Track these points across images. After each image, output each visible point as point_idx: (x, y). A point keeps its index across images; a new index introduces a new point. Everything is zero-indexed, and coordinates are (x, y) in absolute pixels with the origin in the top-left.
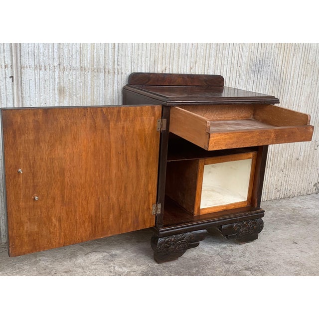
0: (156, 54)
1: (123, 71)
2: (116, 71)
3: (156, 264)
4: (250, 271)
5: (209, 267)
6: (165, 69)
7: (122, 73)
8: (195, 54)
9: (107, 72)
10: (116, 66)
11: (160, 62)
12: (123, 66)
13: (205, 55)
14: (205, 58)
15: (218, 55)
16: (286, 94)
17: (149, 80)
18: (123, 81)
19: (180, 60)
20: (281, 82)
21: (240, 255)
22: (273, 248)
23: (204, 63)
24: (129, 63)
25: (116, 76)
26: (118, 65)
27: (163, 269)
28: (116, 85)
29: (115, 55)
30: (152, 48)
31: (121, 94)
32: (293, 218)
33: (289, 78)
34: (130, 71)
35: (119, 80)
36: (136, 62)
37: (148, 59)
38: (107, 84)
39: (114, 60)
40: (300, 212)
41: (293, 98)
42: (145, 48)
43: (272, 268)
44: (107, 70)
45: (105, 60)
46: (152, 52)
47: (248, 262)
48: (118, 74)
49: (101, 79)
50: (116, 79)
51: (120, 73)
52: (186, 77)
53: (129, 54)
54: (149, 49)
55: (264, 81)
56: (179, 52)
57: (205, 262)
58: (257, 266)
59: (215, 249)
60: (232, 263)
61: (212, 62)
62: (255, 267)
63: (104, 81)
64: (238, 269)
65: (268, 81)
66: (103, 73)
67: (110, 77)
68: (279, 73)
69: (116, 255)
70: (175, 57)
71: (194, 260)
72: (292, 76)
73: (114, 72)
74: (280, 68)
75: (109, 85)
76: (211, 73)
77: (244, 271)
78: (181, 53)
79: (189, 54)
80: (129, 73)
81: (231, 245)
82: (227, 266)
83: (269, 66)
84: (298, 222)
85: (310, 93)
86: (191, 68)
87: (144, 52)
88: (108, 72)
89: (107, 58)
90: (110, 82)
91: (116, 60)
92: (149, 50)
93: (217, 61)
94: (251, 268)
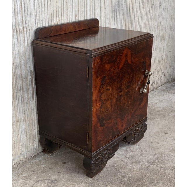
0: (52, 9)
1: (30, 28)
2: (25, 29)
3: (90, 179)
4: (154, 164)
5: (127, 170)
6: (59, 20)
7: (29, 30)
8: (77, 4)
9: (18, 31)
10: (25, 25)
11: (55, 15)
12: (30, 24)
13: (84, 3)
14: (83, 6)
15: (92, 2)
16: (133, 24)
17: (51, 32)
18: (30, 36)
19: (68, 10)
20: (130, 15)
21: (140, 153)
22: (156, 142)
23: (83, 11)
24: (33, 21)
25: (25, 33)
26: (26, 23)
27: (98, 182)
28: (26, 41)
29: (23, 16)
30: (48, 4)
31: (30, 48)
32: (152, 114)
33: (134, 11)
34: (35, 27)
35: (28, 36)
36: (38, 18)
37: (46, 14)
38: (19, 41)
39: (23, 20)
40: (153, 108)
41: (137, 27)
42: (44, 6)
43: (166, 158)
44: (18, 30)
45: (16, 21)
46: (49, 8)
47: (148, 157)
48: (27, 31)
49: (15, 38)
50: (25, 36)
51: (28, 30)
52: (75, 24)
53: (33, 12)
54: (47, 5)
55: (120, 17)
56: (67, 5)
57: (121, 166)
58: (156, 159)
59: (121, 153)
60: (139, 162)
61: (89, 8)
62: (155, 160)
63: (17, 39)
64: (147, 166)
65: (123, 16)
66: (16, 33)
67: (21, 35)
68: (129, 10)
69: (55, 180)
70: (64, 9)
71: (113, 166)
72: (136, 10)
73: (24, 31)
74: (129, 5)
75: (21, 42)
76: (89, 18)
77: (151, 166)
78: (68, 5)
79: (73, 5)
80: (34, 29)
81: (129, 147)
82: (137, 165)
83: (123, 5)
84: (157, 116)
85: (146, 20)
86: (76, 16)
87: (43, 9)
88: (20, 31)
89: (17, 20)
90: (21, 39)
91: (24, 19)
92: (47, 7)
93: (92, 7)
94: (154, 162)
